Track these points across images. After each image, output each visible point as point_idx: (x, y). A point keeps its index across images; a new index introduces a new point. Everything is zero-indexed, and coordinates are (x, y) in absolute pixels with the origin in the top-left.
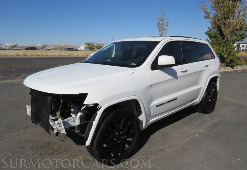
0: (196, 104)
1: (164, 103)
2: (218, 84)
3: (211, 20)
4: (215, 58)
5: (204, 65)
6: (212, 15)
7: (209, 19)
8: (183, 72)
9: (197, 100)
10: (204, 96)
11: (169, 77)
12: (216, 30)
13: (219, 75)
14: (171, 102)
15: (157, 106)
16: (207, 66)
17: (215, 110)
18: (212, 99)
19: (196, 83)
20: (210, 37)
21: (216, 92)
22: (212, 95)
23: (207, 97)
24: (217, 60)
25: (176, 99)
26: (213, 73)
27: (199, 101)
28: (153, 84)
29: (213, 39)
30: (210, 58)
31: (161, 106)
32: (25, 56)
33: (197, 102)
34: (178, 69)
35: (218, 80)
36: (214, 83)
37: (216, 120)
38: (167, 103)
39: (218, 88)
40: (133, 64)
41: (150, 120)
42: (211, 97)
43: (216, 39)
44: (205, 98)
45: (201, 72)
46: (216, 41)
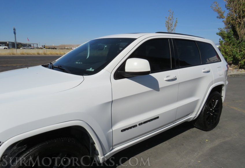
0: (191, 120)
1: (136, 126)
2: (223, 94)
3: (225, 20)
4: (221, 61)
5: (203, 71)
6: (225, 15)
7: (223, 18)
8: (169, 80)
9: (193, 116)
10: (204, 109)
11: (145, 89)
12: (229, 30)
13: (226, 83)
14: (148, 122)
15: (123, 131)
16: (208, 72)
17: (219, 125)
18: (215, 112)
19: (191, 94)
20: (223, 38)
21: (220, 103)
22: (214, 108)
23: (208, 111)
24: (223, 63)
25: (158, 118)
26: (216, 81)
27: (195, 117)
28: (115, 100)
29: (226, 40)
30: (216, 61)
31: (130, 130)
32: (45, 54)
33: (193, 118)
34: (161, 77)
35: (224, 88)
36: (218, 93)
37: (217, 142)
38: (140, 124)
39: (223, 99)
40: (91, 70)
41: (113, 149)
42: (213, 110)
43: (230, 40)
44: (204, 112)
45: (198, 80)
46: (230, 41)
